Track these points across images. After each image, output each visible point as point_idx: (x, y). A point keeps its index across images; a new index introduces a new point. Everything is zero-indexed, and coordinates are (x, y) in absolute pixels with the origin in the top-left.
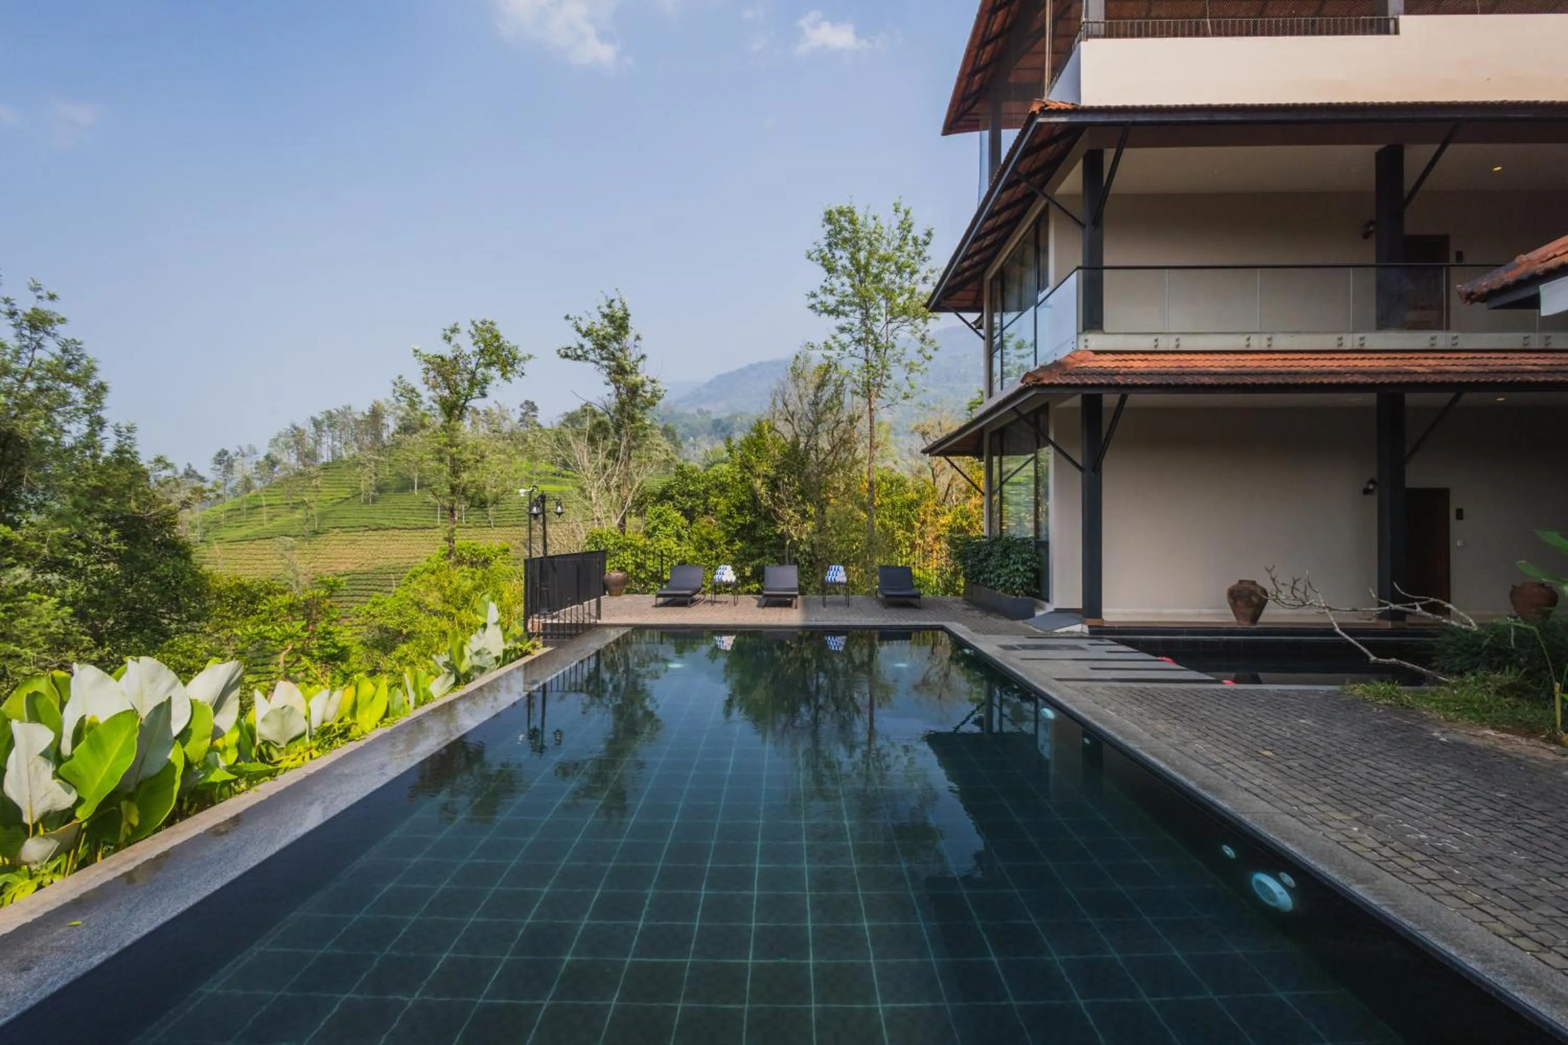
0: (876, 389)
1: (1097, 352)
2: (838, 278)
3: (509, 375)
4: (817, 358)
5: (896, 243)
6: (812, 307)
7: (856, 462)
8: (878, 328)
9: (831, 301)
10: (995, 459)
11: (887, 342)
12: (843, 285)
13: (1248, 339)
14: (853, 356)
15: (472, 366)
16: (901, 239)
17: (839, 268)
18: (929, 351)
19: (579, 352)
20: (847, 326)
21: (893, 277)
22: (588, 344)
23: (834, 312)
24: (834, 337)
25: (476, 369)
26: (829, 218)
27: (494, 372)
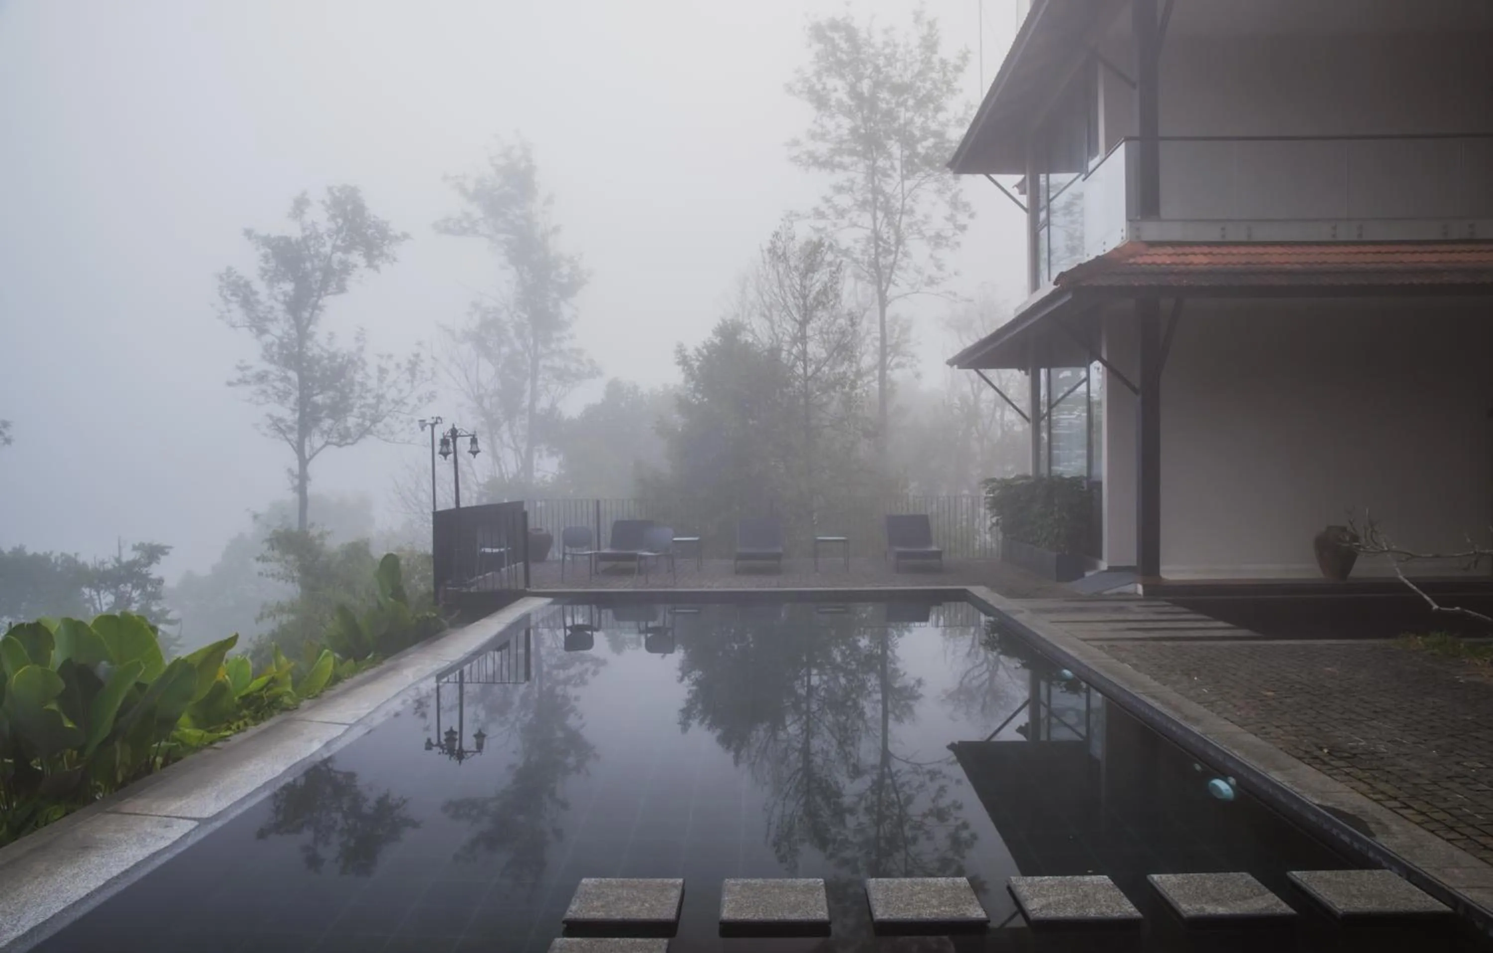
0: (888, 271)
1: (1152, 244)
2: (832, 116)
3: (377, 262)
4: (803, 232)
5: (917, 67)
6: (795, 159)
7: (859, 374)
8: (892, 186)
9: (822, 149)
10: (1043, 372)
11: (903, 205)
12: (839, 126)
13: (1335, 228)
14: (855, 225)
15: (327, 249)
16: (922, 61)
17: (833, 103)
18: (962, 219)
19: (465, 224)
20: (846, 184)
21: (909, 115)
22: (477, 212)
23: (826, 164)
24: (827, 200)
25: (332, 253)
26: (819, 33)
27: (357, 258)
